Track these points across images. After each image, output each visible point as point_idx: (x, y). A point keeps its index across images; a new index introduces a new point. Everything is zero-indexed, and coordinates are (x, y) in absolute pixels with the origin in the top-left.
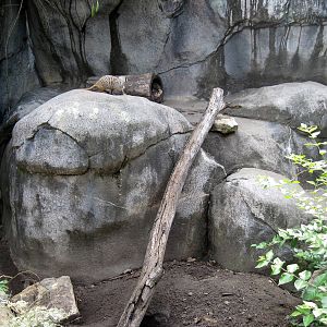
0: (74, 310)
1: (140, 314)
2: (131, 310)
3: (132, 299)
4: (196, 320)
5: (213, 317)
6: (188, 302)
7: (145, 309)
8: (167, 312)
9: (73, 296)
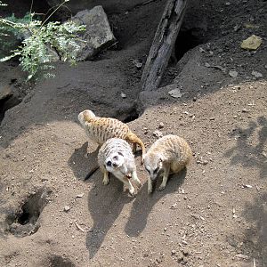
0: (110, 36)
1: (175, 29)
2: (164, 25)
3: (164, 14)
4: (236, 28)
5: (254, 23)
6: (226, 13)
7: (180, 23)
8: (204, 26)
9: (107, 24)
